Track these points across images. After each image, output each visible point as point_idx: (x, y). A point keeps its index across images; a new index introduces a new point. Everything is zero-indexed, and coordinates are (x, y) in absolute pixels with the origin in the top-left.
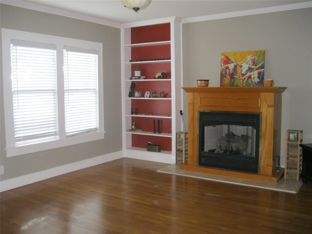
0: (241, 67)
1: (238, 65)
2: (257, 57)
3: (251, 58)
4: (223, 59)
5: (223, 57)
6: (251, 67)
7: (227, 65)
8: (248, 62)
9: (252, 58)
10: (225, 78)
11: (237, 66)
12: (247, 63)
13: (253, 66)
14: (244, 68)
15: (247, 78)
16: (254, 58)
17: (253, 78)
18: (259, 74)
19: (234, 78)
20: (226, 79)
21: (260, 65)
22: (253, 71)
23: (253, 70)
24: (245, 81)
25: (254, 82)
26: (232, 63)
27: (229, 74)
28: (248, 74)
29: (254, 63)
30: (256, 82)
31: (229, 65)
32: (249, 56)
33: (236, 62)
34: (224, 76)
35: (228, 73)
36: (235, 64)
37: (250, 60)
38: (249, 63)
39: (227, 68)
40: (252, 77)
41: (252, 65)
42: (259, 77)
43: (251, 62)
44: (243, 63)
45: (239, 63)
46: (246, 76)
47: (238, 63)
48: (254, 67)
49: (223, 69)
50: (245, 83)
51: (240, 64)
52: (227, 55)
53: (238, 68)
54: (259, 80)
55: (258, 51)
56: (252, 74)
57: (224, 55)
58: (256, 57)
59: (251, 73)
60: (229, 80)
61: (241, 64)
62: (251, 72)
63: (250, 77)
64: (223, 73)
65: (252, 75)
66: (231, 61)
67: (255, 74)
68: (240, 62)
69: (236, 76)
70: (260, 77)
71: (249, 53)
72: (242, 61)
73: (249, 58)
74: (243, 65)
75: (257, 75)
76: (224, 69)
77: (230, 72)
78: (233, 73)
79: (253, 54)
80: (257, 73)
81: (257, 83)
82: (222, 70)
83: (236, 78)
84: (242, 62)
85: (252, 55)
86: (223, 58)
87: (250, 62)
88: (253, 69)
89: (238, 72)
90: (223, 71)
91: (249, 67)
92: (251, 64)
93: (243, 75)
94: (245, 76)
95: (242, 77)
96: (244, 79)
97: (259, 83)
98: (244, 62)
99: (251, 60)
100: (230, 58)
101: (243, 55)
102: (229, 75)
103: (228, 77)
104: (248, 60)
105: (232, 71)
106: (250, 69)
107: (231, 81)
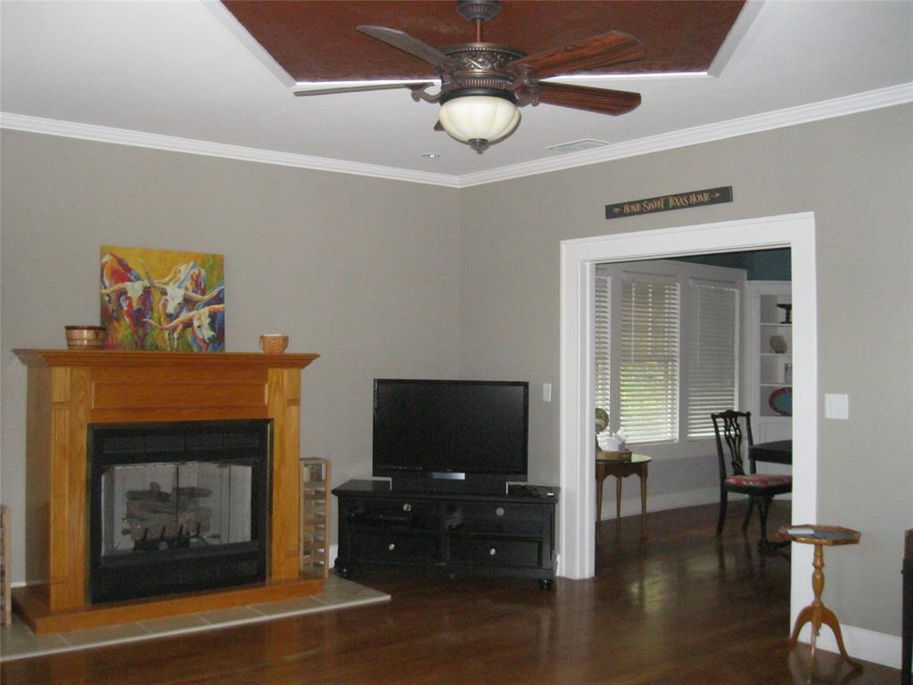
0: (164, 293)
1: (155, 287)
2: (206, 271)
3: (188, 273)
4: (107, 266)
5: (107, 258)
6: (191, 297)
7: (121, 285)
8: (182, 282)
9: (191, 273)
10: (116, 325)
11: (152, 289)
12: (178, 284)
13: (194, 294)
14: (173, 299)
15: (180, 327)
16: (197, 272)
17: (199, 327)
18: (213, 316)
19: (144, 325)
20: (120, 326)
21: (214, 293)
22: (197, 309)
23: (196, 306)
24: (176, 335)
25: (201, 337)
26: (138, 279)
27: (128, 310)
28: (184, 316)
29: (199, 286)
30: (206, 338)
31: (128, 285)
32: (185, 265)
33: (149, 278)
34: (114, 318)
35: (125, 308)
36: (147, 283)
37: (186, 277)
38: (184, 285)
39: (123, 293)
40: (196, 324)
41: (193, 291)
42: (212, 325)
43: (191, 284)
44: (167, 283)
45: (157, 283)
46: (179, 319)
47: (156, 281)
48: (197, 296)
49: (108, 295)
50: (178, 339)
51: (161, 285)
52: (120, 255)
53: (156, 296)
54: (213, 333)
55: (207, 255)
56: (194, 316)
57: (112, 255)
58: (203, 272)
59: (191, 314)
60: (130, 331)
61: (164, 286)
62: (193, 310)
63: (188, 324)
64: (111, 307)
65: (195, 318)
66: (133, 272)
67: (201, 316)
68: (161, 281)
69: (150, 318)
70: (217, 326)
71: (184, 257)
72: (167, 276)
73: (185, 270)
74: (169, 289)
75: (208, 320)
76: (113, 297)
77: (130, 305)
78: (139, 309)
79: (195, 261)
80: (207, 314)
81: (207, 341)
82: (107, 299)
83: (151, 325)
84: (167, 279)
85: (191, 264)
86: (107, 262)
87: (188, 283)
88: (196, 303)
89: (155, 309)
90: (109, 301)
91: (185, 295)
92: (190, 287)
93: (171, 317)
94: (175, 322)
95: (168, 324)
96: (174, 329)
97: (212, 340)
98: (171, 280)
99: (189, 276)
100: (130, 265)
101: (168, 261)
102: (129, 314)
103: (127, 319)
104: (182, 276)
105: (138, 304)
106: (188, 303)
107: (136, 332)
